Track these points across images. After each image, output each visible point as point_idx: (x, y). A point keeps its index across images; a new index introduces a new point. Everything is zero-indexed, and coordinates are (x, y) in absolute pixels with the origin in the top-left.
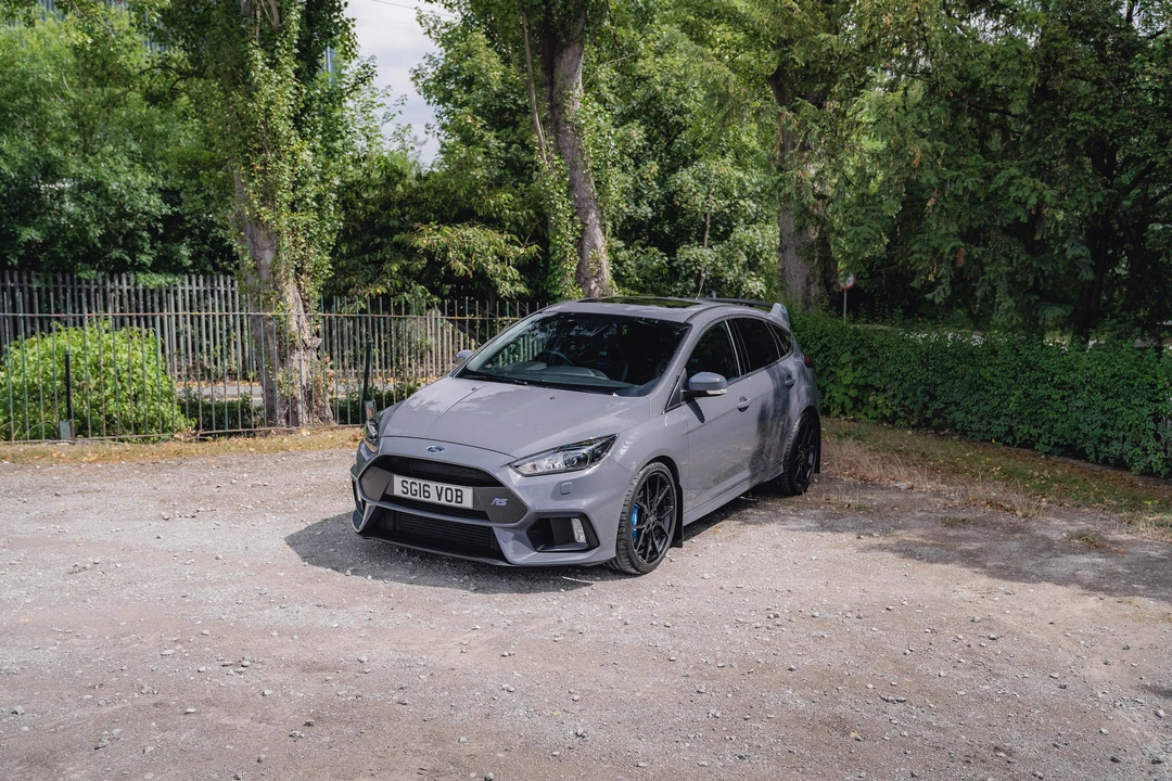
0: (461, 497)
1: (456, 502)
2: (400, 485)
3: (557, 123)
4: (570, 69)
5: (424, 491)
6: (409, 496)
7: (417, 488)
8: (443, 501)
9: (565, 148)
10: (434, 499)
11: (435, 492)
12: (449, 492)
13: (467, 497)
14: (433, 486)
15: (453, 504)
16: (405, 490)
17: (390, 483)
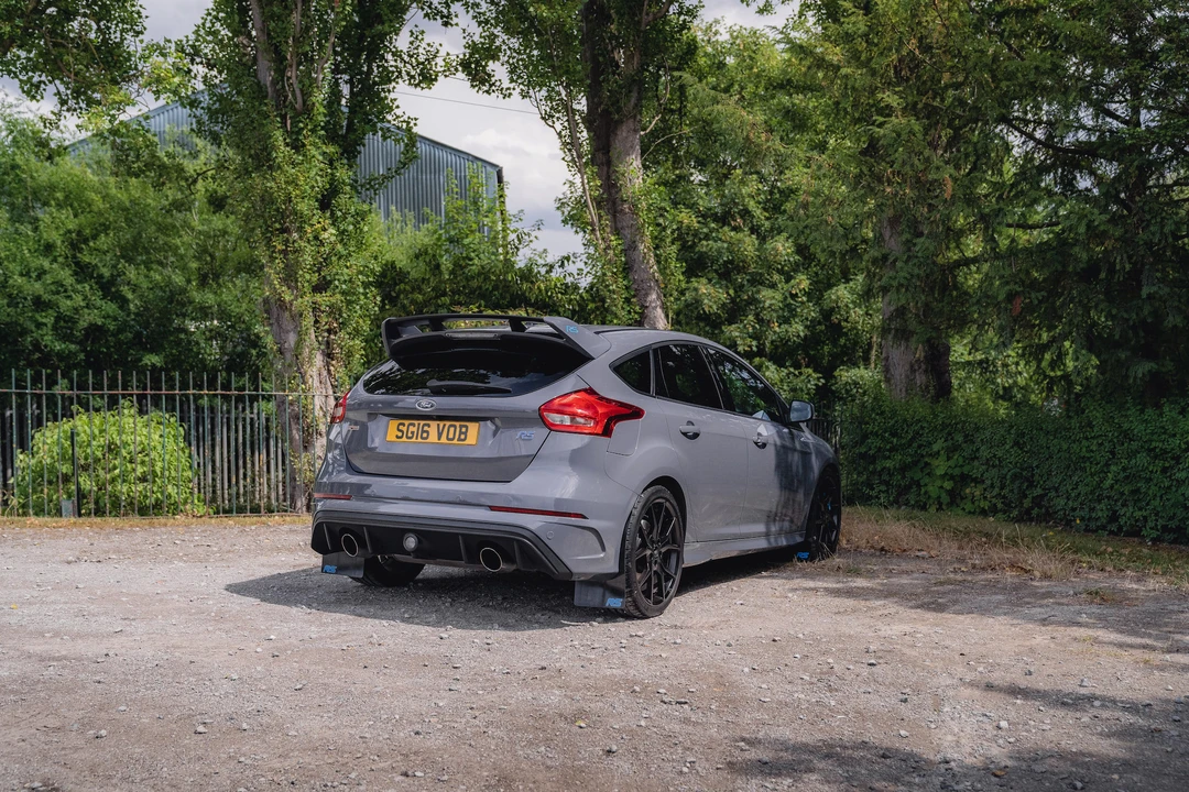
3: (614, 203)
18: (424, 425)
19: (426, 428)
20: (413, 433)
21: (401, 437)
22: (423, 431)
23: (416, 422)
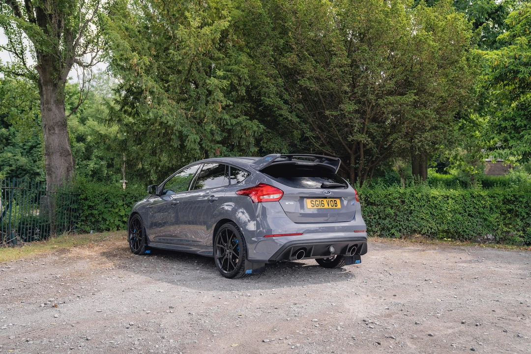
18: (322, 201)
19: (322, 202)
20: (318, 204)
21: (314, 206)
22: (322, 204)
23: (318, 200)
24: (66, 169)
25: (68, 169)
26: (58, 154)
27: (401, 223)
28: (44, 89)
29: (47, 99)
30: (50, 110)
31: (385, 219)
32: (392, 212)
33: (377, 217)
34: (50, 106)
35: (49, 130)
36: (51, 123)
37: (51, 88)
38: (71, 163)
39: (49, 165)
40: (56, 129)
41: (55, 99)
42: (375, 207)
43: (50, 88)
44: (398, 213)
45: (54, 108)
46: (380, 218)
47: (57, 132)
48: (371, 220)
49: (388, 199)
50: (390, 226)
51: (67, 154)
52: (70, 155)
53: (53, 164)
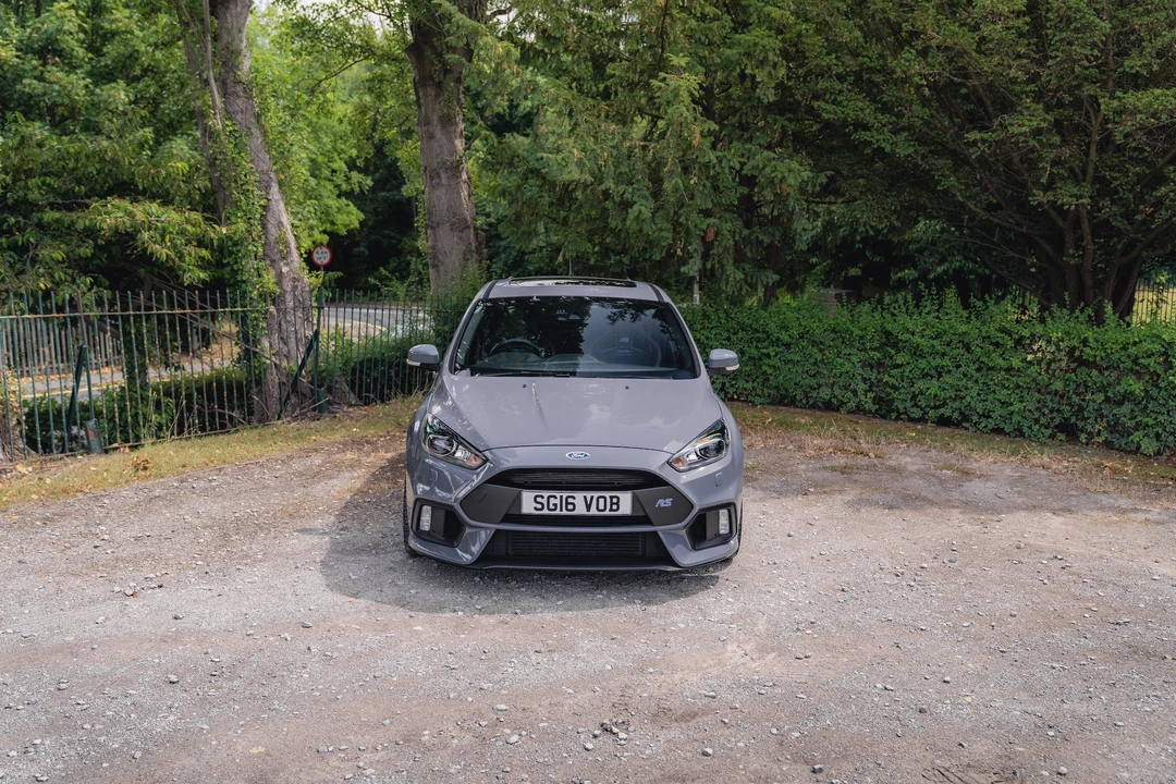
0: (617, 504)
1: (611, 510)
2: (529, 502)
4: (238, 22)
5: (567, 503)
6: (545, 511)
7: (558, 501)
8: (594, 511)
9: (235, 112)
10: (581, 510)
11: (580, 502)
12: (601, 501)
13: (625, 503)
14: (579, 498)
15: (607, 513)
16: (539, 506)
17: (518, 501)
24: (461, 256)
25: (465, 255)
26: (447, 226)
27: (1161, 418)
28: (421, 94)
29: (426, 116)
30: (431, 137)
31: (1120, 403)
32: (1137, 387)
33: (1101, 397)
34: (431, 129)
35: (432, 179)
36: (435, 166)
37: (433, 93)
38: (470, 244)
39: (434, 247)
40: (443, 175)
41: (441, 114)
42: (1095, 372)
43: (432, 91)
44: (1154, 392)
45: (438, 133)
46: (1107, 399)
47: (444, 181)
48: (1084, 404)
49: (1129, 356)
50: (1130, 424)
51: (463, 226)
52: (468, 227)
53: (439, 246)
